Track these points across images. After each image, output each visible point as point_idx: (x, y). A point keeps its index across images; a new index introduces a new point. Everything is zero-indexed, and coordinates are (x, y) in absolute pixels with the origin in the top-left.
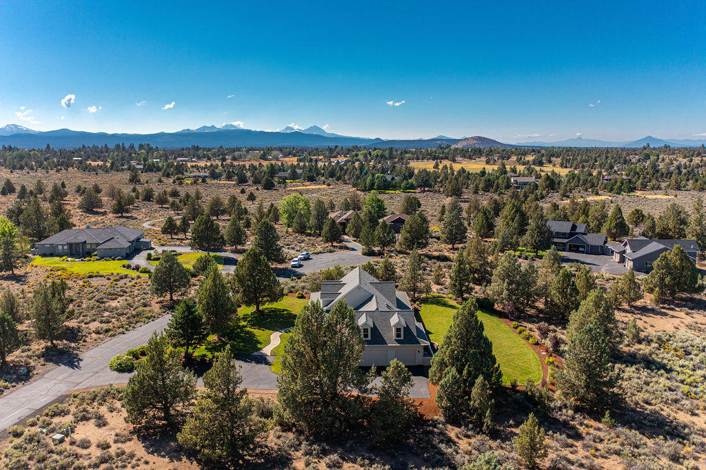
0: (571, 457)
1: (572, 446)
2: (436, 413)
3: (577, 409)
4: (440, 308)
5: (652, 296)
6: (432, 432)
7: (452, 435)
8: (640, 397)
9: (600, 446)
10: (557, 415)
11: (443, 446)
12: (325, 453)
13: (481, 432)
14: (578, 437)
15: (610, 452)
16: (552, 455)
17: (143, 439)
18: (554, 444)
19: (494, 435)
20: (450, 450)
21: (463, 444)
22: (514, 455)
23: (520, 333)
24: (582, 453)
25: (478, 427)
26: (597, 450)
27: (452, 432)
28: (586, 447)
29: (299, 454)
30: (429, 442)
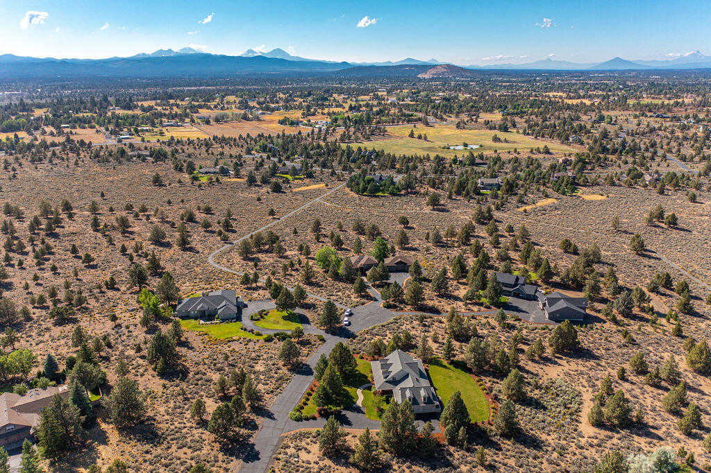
0: (497, 459)
1: (497, 454)
2: (444, 440)
3: (502, 435)
4: (440, 368)
5: (552, 348)
6: (444, 450)
7: (451, 451)
8: (529, 426)
9: (508, 453)
10: (493, 439)
11: (448, 457)
12: (404, 462)
13: (462, 449)
14: (500, 449)
15: (511, 456)
16: (489, 459)
17: (330, 458)
18: (491, 453)
19: (468, 450)
20: (451, 459)
21: (456, 455)
22: (475, 459)
23: (480, 385)
24: (501, 457)
25: (461, 447)
26: (507, 455)
27: (452, 449)
28: (503, 454)
29: (394, 462)
30: (443, 455)
